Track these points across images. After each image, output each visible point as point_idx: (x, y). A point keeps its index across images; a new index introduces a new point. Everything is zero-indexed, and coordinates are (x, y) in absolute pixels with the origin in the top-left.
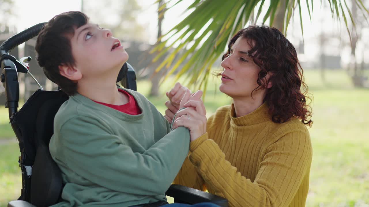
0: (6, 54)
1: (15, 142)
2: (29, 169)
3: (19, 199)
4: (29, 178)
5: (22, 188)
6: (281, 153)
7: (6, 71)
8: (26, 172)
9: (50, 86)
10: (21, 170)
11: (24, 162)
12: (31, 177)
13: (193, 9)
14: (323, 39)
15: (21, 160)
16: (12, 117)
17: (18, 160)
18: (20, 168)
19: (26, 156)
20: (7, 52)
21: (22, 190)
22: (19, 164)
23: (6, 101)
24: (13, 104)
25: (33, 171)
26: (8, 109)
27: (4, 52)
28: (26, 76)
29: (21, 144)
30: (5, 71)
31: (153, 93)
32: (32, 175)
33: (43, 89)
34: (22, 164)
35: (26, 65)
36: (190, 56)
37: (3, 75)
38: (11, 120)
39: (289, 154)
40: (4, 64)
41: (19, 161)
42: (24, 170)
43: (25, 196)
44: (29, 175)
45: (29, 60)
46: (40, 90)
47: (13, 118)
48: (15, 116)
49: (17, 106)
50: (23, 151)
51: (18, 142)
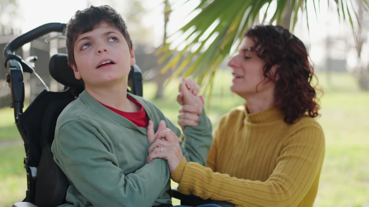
0: (12, 54)
1: (21, 143)
2: (34, 170)
3: (24, 201)
4: (34, 179)
5: (27, 189)
6: (297, 146)
7: (12, 71)
8: (31, 174)
9: (55, 87)
10: (26, 172)
11: (29, 163)
12: (36, 178)
13: (199, 11)
14: (329, 42)
15: (26, 161)
16: (17, 118)
17: (23, 161)
18: (25, 169)
19: (31, 157)
20: (12, 52)
21: (27, 192)
22: (24, 166)
23: (11, 101)
24: (18, 104)
25: (38, 172)
26: (13, 110)
27: (9, 52)
28: (31, 77)
29: (26, 145)
30: (10, 71)
31: (159, 96)
32: (37, 177)
33: (48, 90)
34: (27, 165)
35: (32, 65)
36: (195, 58)
37: (9, 76)
38: (17, 121)
39: (305, 147)
40: (10, 64)
41: (25, 162)
42: (29, 171)
43: (30, 198)
44: (34, 177)
45: (35, 60)
46: (45, 91)
47: (19, 119)
48: (20, 117)
49: (22, 106)
50: (28, 151)
51: (23, 143)
